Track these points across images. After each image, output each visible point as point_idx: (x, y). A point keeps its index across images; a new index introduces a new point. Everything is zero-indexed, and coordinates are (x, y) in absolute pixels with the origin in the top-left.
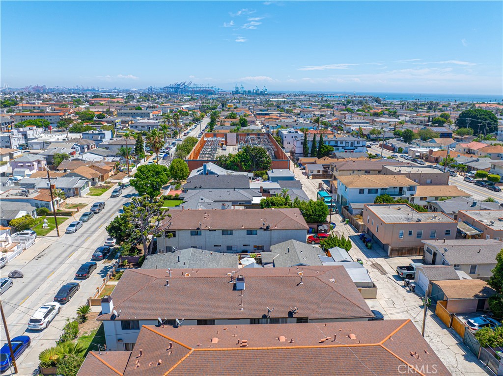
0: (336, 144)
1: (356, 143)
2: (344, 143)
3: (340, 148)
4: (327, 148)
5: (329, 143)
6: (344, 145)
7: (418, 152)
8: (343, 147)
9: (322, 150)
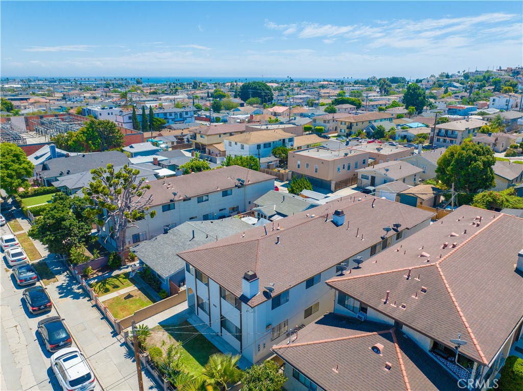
0: (165, 117)
1: (184, 113)
2: (173, 114)
3: (170, 120)
4: (160, 121)
5: (158, 116)
6: (173, 117)
7: (238, 118)
8: (173, 120)
9: (155, 123)
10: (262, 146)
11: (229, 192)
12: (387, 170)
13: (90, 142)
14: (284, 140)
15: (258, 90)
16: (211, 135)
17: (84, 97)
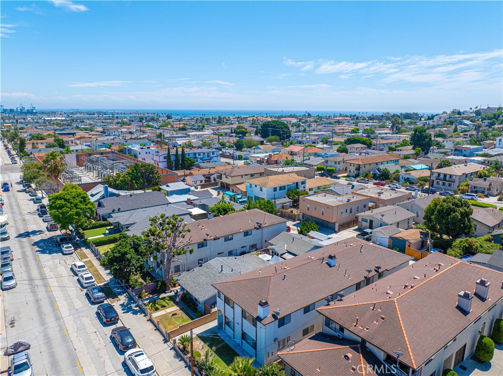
0: (195, 156)
1: (211, 153)
2: (202, 154)
3: (199, 159)
4: (190, 160)
5: (189, 156)
6: (201, 156)
7: (258, 157)
8: (201, 159)
9: (186, 162)
10: (278, 189)
11: (250, 233)
12: (383, 216)
13: (134, 181)
14: (297, 183)
15: (277, 128)
16: (235, 176)
17: (122, 132)
